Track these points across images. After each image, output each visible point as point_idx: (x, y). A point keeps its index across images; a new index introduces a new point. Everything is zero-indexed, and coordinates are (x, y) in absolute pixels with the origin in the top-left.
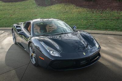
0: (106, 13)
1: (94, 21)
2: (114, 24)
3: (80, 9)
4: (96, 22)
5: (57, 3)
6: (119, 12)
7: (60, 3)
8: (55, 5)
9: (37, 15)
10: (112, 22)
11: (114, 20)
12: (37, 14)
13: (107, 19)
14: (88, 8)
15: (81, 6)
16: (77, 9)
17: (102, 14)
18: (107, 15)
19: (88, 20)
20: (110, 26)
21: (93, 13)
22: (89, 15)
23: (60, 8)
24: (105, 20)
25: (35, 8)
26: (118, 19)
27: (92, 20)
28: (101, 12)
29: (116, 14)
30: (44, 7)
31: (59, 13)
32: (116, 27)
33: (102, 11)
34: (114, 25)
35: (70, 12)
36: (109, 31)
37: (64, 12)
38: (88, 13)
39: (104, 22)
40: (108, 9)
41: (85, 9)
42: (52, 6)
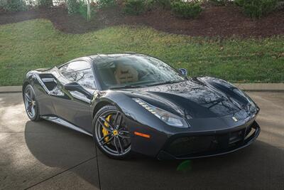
0: (231, 43)
1: (206, 62)
2: (254, 68)
3: (170, 38)
4: (212, 65)
5: (109, 25)
6: (260, 40)
7: (115, 25)
8: (103, 30)
9: (62, 55)
10: (249, 64)
11: (252, 58)
12: (61, 53)
13: (236, 58)
14: (188, 35)
15: (170, 31)
16: (161, 36)
17: (221, 46)
18: (235, 47)
19: (192, 61)
20: (246, 73)
21: (201, 44)
22: (192, 51)
23: (119, 35)
24: (231, 59)
25: (54, 37)
26: (261, 56)
27: (201, 60)
28: (219, 42)
29: (255, 46)
30: (77, 35)
31: (118, 48)
32: (261, 75)
33: (222, 40)
34: (255, 70)
35: (146, 44)
36: (245, 83)
37: (131, 46)
38: (189, 44)
39: (231, 64)
40: (234, 35)
41: (181, 38)
42: (97, 32)
